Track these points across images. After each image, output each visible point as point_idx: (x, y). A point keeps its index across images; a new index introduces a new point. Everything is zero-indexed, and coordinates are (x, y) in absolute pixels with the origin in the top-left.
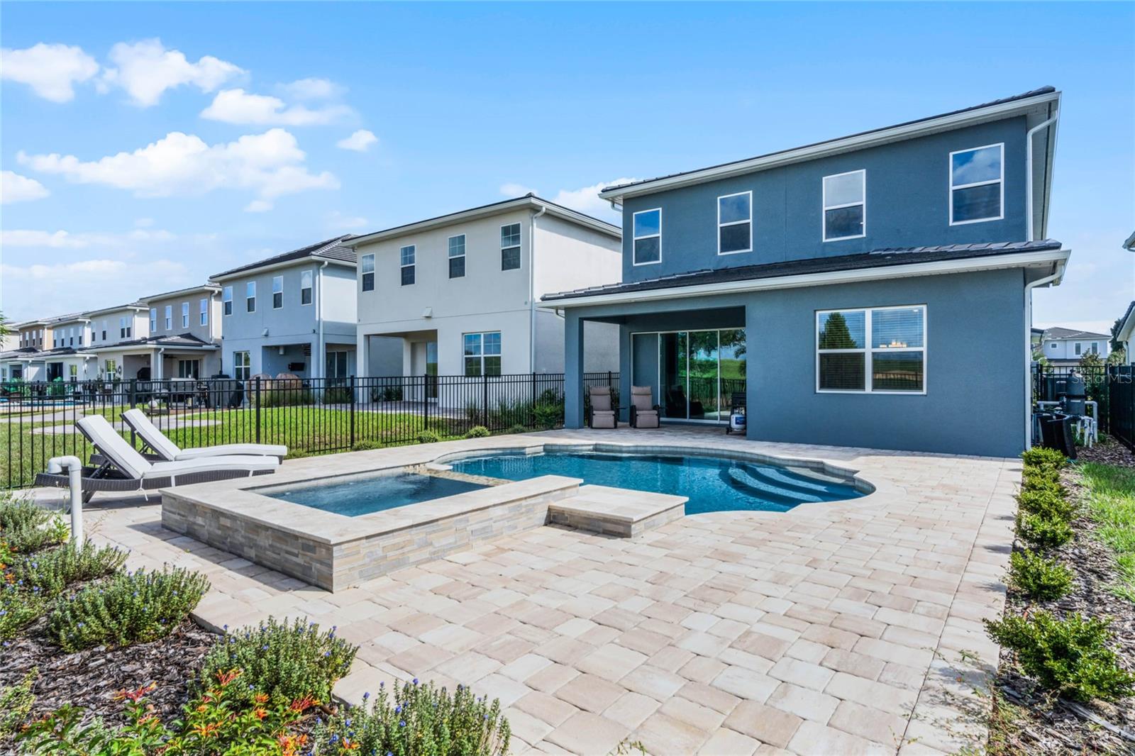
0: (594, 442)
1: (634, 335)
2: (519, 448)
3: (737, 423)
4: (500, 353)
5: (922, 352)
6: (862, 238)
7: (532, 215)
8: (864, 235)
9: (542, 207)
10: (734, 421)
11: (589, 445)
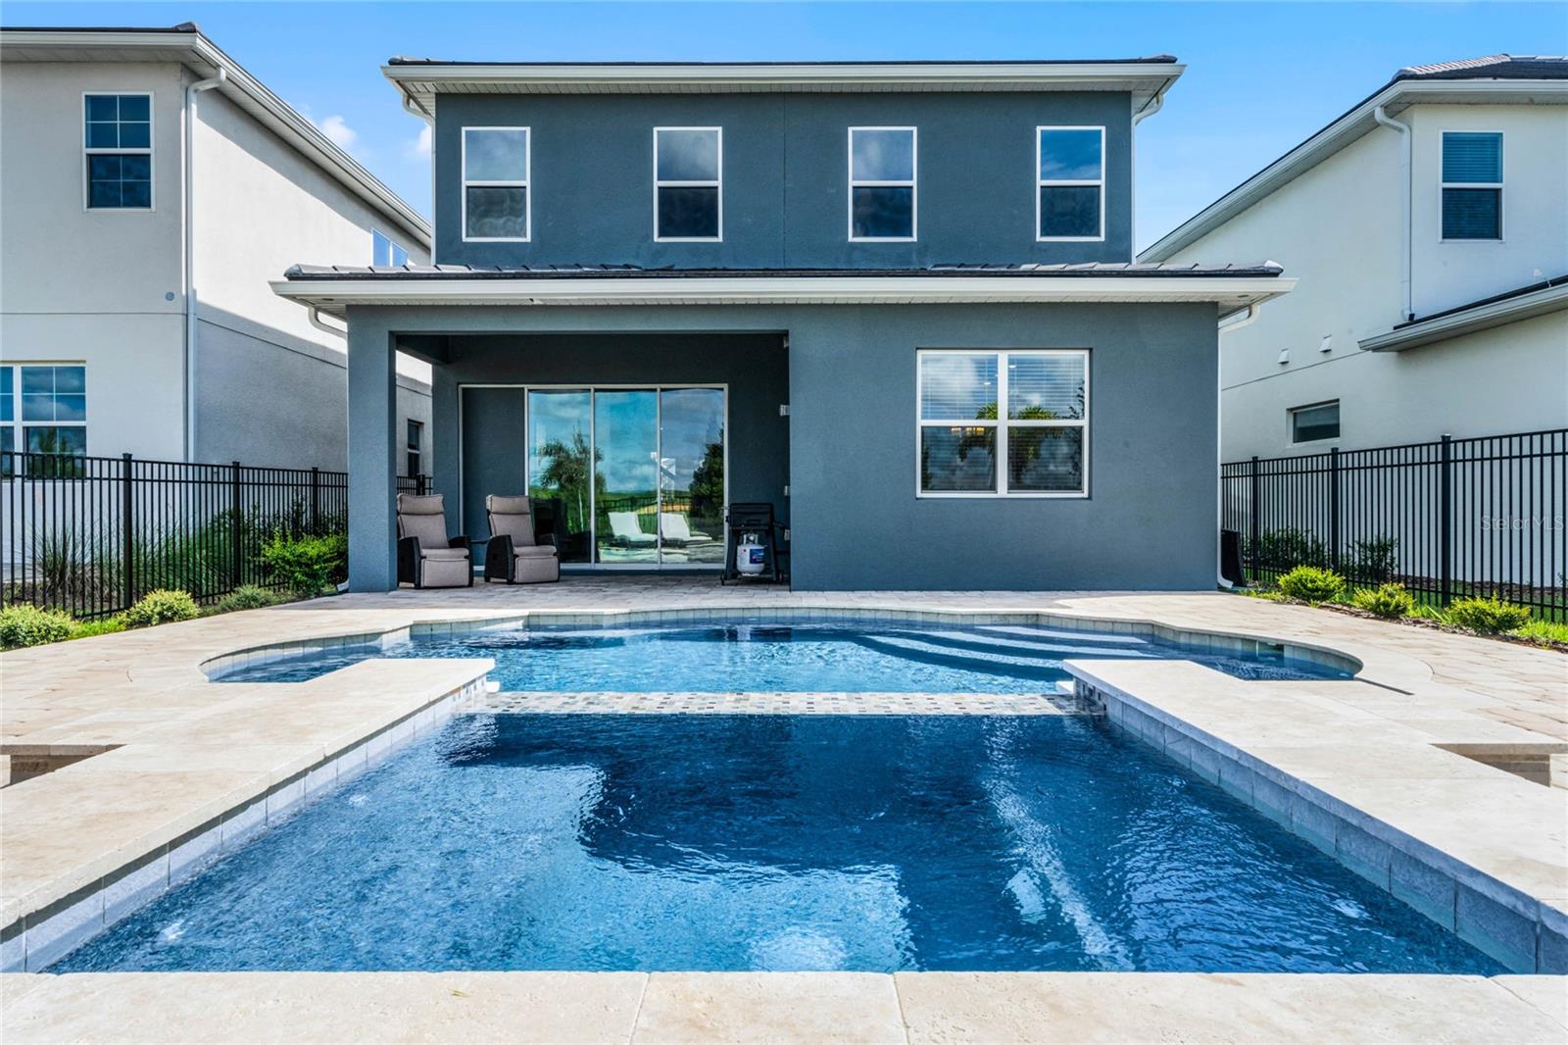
0: (526, 612)
1: (464, 389)
2: (367, 637)
3: (752, 561)
4: (84, 419)
5: (1081, 428)
6: (913, 242)
7: (185, 82)
8: (915, 239)
9: (217, 67)
10: (748, 558)
11: (516, 619)
